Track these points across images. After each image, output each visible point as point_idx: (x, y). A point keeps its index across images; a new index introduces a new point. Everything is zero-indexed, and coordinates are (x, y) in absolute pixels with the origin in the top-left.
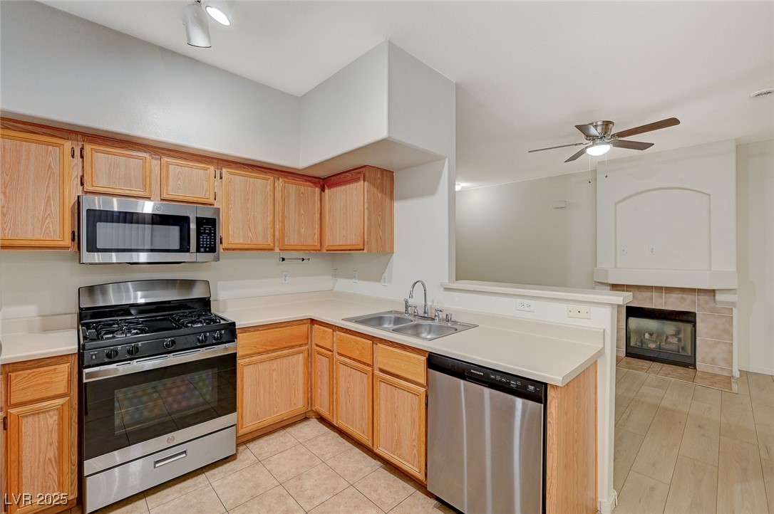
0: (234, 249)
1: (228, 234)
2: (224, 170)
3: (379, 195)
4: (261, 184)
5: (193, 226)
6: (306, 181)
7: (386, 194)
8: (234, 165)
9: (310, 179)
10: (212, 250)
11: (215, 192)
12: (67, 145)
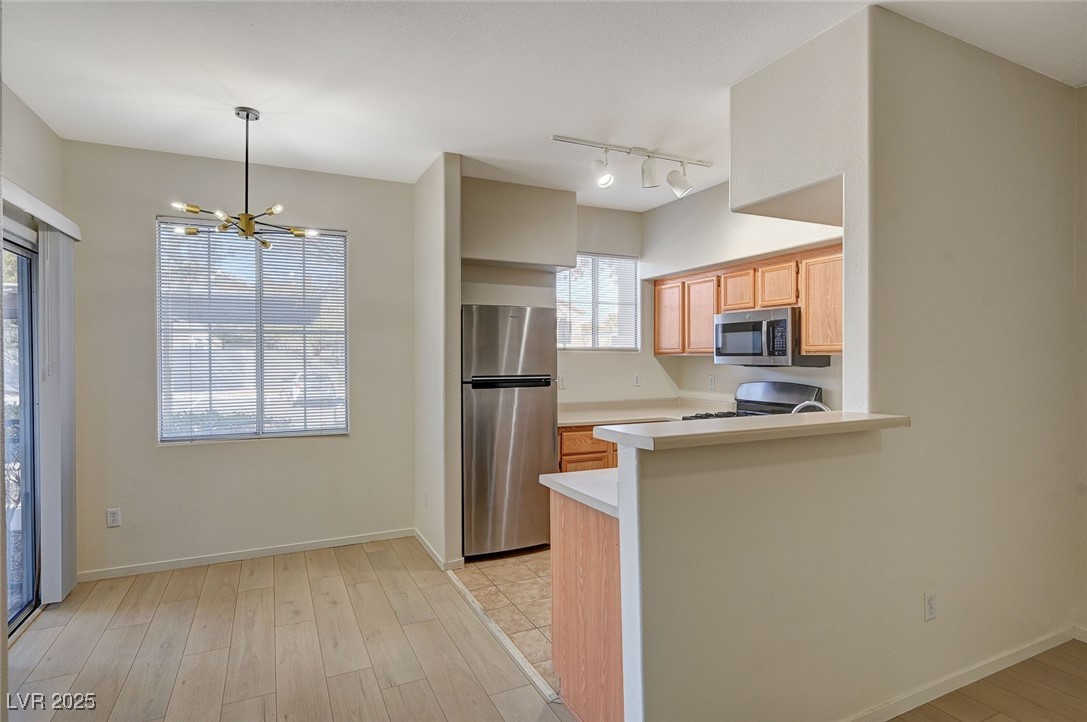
0: (815, 352)
1: (807, 335)
5: (764, 328)
8: (817, 252)
10: (784, 353)
11: (797, 290)
12: (716, 278)
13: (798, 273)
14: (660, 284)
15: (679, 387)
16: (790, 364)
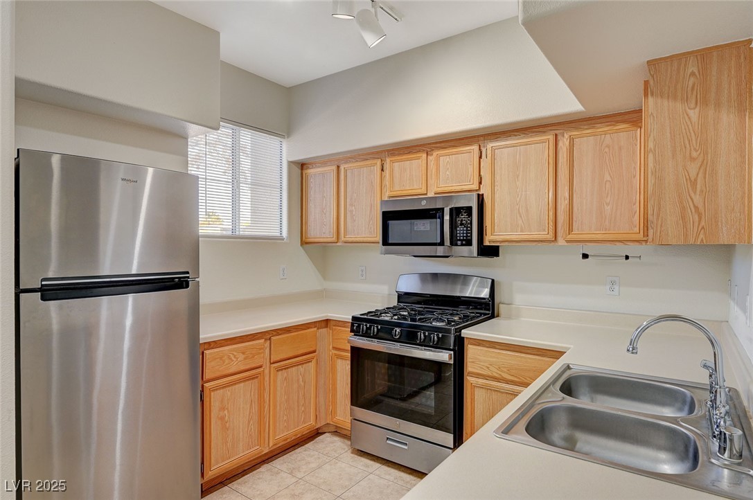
1: (493, 224)
2: (489, 146)
4: (537, 150)
5: (447, 217)
8: (503, 136)
10: (469, 243)
11: (480, 175)
12: (379, 162)
13: (480, 157)
14: (308, 168)
15: (325, 278)
16: (475, 254)
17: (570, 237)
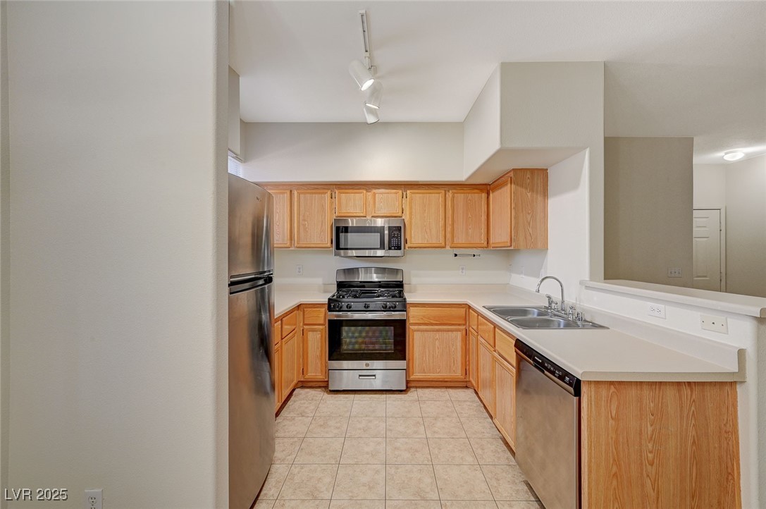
0: (415, 248)
1: (411, 237)
2: (408, 192)
3: (529, 194)
4: (436, 198)
5: (386, 233)
6: (474, 189)
7: (537, 193)
8: (416, 187)
9: (478, 186)
10: (399, 248)
11: (402, 208)
12: (329, 192)
13: (403, 197)
16: (402, 255)
17: (453, 245)
